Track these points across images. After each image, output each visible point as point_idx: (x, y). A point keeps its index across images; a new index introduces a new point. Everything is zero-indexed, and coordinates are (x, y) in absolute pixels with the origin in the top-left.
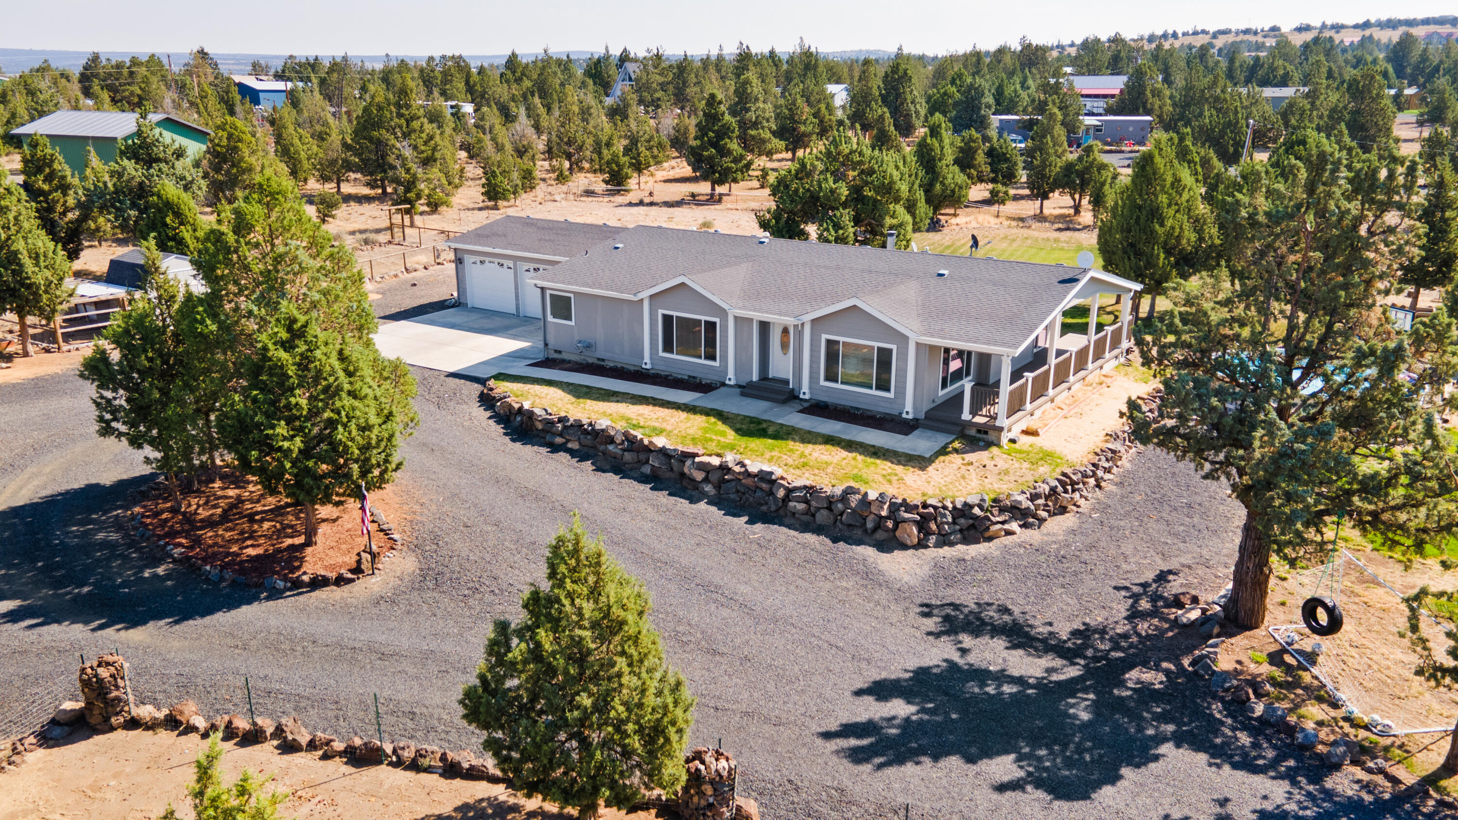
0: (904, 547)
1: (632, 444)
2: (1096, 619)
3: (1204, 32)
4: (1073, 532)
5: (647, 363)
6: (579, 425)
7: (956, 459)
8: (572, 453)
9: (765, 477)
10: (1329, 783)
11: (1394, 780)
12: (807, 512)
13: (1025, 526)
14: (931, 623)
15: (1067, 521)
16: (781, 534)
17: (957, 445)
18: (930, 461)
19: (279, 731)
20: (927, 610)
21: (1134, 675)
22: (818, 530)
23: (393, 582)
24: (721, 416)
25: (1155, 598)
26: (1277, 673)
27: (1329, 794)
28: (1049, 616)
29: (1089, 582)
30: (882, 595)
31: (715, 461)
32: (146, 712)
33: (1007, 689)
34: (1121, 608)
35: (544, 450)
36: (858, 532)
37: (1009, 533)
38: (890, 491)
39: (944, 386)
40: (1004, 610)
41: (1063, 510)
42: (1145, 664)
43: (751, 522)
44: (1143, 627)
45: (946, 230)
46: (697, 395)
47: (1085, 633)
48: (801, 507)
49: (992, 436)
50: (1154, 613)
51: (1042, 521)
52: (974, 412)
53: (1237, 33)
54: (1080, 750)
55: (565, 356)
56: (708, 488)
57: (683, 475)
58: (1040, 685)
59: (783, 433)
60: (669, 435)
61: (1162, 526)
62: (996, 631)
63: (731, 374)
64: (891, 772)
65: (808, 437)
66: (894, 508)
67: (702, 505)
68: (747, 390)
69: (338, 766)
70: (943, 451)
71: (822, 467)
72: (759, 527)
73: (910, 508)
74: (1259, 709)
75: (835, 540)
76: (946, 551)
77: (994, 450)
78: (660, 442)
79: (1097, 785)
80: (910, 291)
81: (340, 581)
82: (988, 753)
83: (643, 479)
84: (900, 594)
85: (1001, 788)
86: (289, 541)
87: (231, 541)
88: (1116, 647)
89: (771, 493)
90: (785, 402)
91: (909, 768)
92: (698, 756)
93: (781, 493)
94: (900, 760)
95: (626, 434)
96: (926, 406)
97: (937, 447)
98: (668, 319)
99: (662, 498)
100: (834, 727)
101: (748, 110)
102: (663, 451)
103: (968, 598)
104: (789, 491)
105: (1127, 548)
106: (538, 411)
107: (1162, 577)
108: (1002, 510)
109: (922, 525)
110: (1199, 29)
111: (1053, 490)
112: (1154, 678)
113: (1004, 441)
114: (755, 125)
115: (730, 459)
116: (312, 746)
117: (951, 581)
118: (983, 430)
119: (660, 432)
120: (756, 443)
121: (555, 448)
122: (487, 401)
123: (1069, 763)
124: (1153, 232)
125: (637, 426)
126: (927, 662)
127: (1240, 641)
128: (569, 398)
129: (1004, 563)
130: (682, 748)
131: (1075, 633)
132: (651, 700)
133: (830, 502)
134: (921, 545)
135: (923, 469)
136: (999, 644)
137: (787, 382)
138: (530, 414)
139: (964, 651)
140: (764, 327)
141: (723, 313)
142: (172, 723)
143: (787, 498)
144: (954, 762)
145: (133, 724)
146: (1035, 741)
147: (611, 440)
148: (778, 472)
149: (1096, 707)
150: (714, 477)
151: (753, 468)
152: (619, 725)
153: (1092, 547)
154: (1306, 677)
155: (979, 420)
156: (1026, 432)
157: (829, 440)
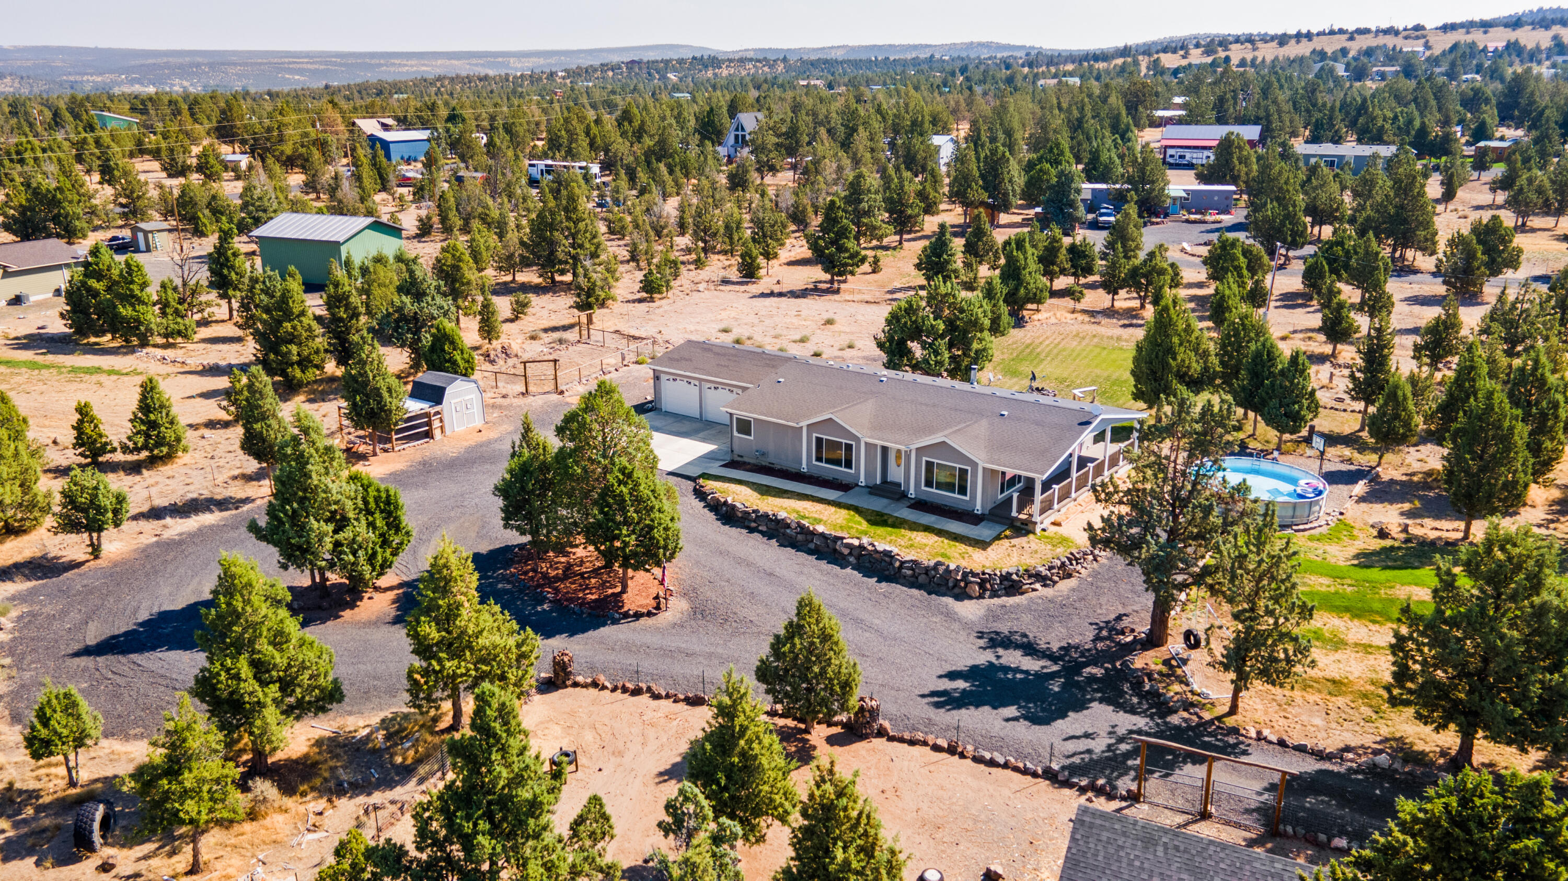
0: (970, 598)
1: (802, 529)
2: (1076, 640)
3: (1341, 31)
4: (1073, 590)
5: (804, 468)
6: (766, 515)
7: (1006, 543)
8: (763, 533)
9: (887, 554)
10: (1169, 719)
11: (1200, 718)
12: (913, 576)
13: (1045, 586)
14: (982, 642)
15: (1072, 583)
16: (897, 589)
17: (1008, 533)
18: (989, 544)
19: (649, 689)
20: (981, 635)
21: (1089, 670)
22: (920, 587)
23: (679, 615)
24: (857, 510)
25: (1110, 630)
26: (1164, 669)
27: (1166, 723)
28: (1049, 639)
29: (1076, 620)
30: (956, 626)
31: (856, 542)
32: (580, 679)
33: (1018, 676)
34: (1090, 635)
35: (744, 531)
36: (943, 589)
37: (1034, 590)
38: (964, 564)
39: (1002, 491)
40: (1025, 635)
41: (1070, 576)
42: (1096, 665)
43: (879, 581)
44: (1100, 645)
45: (1029, 326)
46: (840, 493)
47: (1066, 649)
48: (909, 572)
49: (1030, 527)
50: (1109, 638)
51: (1055, 583)
52: (1019, 512)
53: (1378, 31)
54: (1050, 704)
55: (746, 459)
56: (852, 559)
57: (835, 550)
58: (1036, 674)
59: (898, 524)
60: (825, 524)
61: (1129, 587)
62: (1017, 646)
63: (862, 479)
64: (954, 712)
65: (914, 527)
66: (965, 575)
67: (848, 570)
68: (873, 490)
69: (682, 706)
70: (998, 538)
71: (923, 547)
72: (884, 584)
73: (975, 575)
74: (1147, 687)
75: (930, 593)
76: (996, 601)
77: (1031, 536)
78: (820, 529)
79: (1055, 719)
80: (982, 427)
81: (649, 614)
82: (1005, 705)
83: (810, 552)
84: (966, 625)
85: (1007, 720)
86: (610, 591)
87: (575, 591)
88: (1082, 655)
89: (891, 564)
90: (898, 500)
91: (963, 711)
92: (862, 699)
93: (897, 564)
94: (959, 707)
95: (798, 523)
96: (990, 506)
97: (995, 534)
98: (819, 440)
99: (823, 564)
100: (926, 692)
101: (861, 201)
102: (822, 535)
103: (1004, 628)
104: (902, 563)
105: (1103, 600)
106: (738, 505)
107: (1119, 618)
108: (1030, 576)
109: (982, 585)
110: (1336, 28)
111: (1063, 564)
112: (1097, 671)
113: (1038, 529)
114: (868, 213)
115: (865, 541)
116: (668, 696)
117: (996, 618)
118: (1025, 523)
119: (819, 521)
120: (881, 530)
121: (751, 530)
122: (700, 494)
123: (1043, 710)
124: (1168, 364)
125: (804, 517)
126: (977, 662)
127: (1151, 653)
128: (755, 494)
129: (1028, 609)
130: (857, 693)
131: (1061, 648)
132: (843, 670)
133: (927, 570)
134: (981, 597)
135: (984, 549)
136: (1018, 653)
137: (899, 485)
138: (733, 507)
139: (998, 657)
140: (885, 450)
141: (858, 440)
142: (595, 684)
143: (901, 567)
144: (987, 709)
145: (576, 685)
146: (1028, 701)
147: (788, 526)
148: (895, 550)
149: (1063, 686)
150: (855, 552)
151: (880, 547)
152: (831, 680)
153: (1081, 599)
154: (1179, 672)
155: (1022, 516)
156: (1054, 524)
157: (927, 529)
